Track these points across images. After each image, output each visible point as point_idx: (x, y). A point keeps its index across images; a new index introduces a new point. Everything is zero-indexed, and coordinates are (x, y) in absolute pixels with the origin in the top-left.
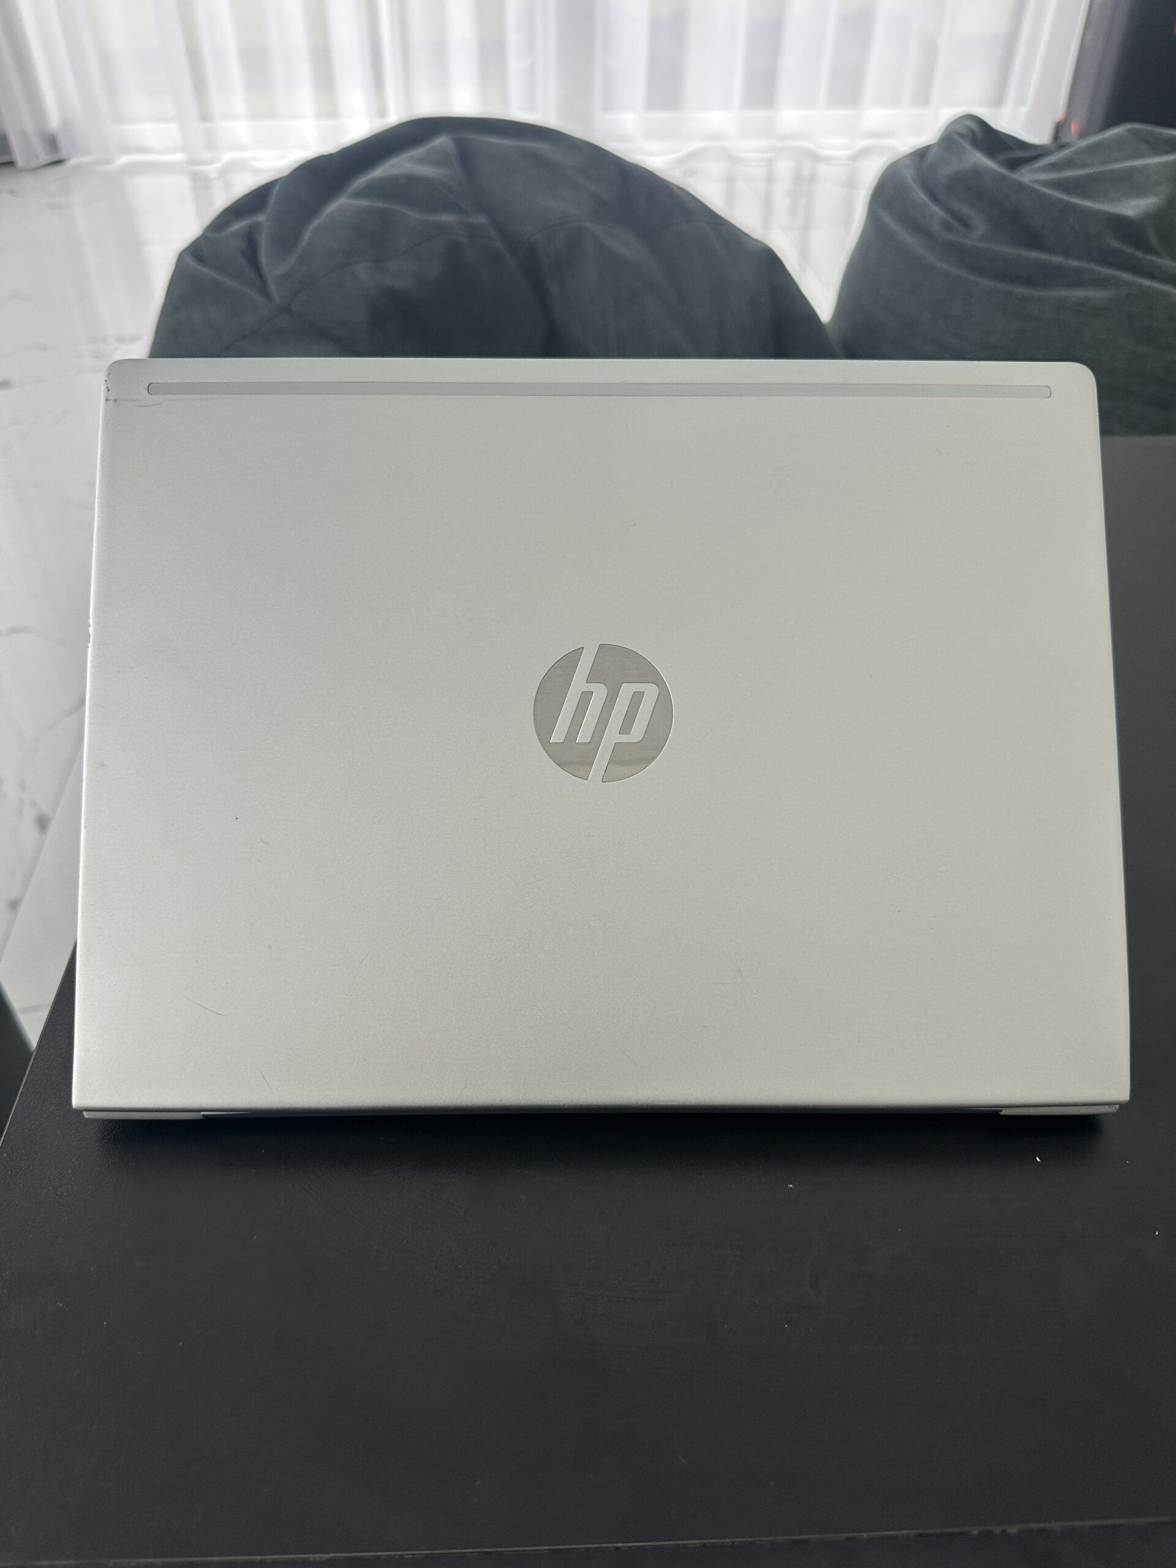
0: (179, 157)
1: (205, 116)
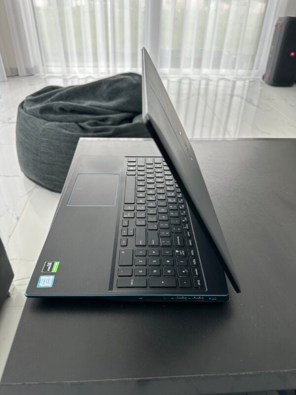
0: (61, 75)
1: (67, 66)
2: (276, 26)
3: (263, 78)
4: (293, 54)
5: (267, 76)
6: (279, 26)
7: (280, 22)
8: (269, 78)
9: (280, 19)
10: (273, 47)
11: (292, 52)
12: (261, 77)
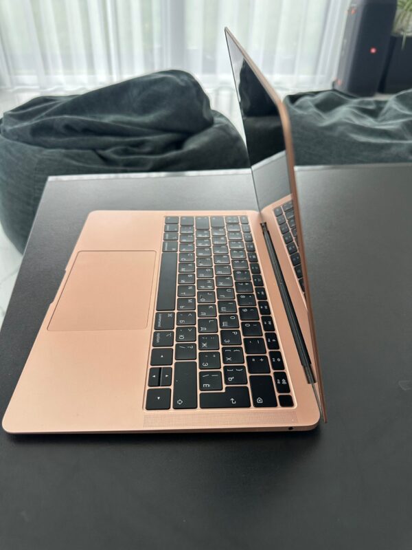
0: (37, 87)
1: (47, 73)
2: (349, 11)
4: (373, 51)
5: (340, 82)
6: (353, 11)
7: (355, 5)
8: (343, 85)
10: (345, 41)
11: (374, 47)
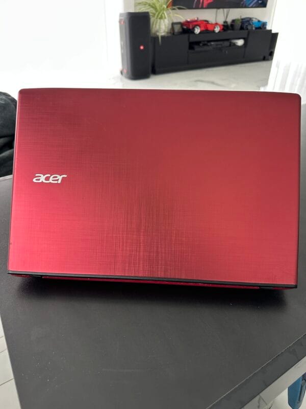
2: (120, 22)
3: (122, 73)
4: (142, 48)
5: (125, 71)
6: (122, 23)
7: (122, 18)
8: (127, 72)
9: (121, 15)
10: (122, 43)
11: (142, 45)
12: (119, 73)
